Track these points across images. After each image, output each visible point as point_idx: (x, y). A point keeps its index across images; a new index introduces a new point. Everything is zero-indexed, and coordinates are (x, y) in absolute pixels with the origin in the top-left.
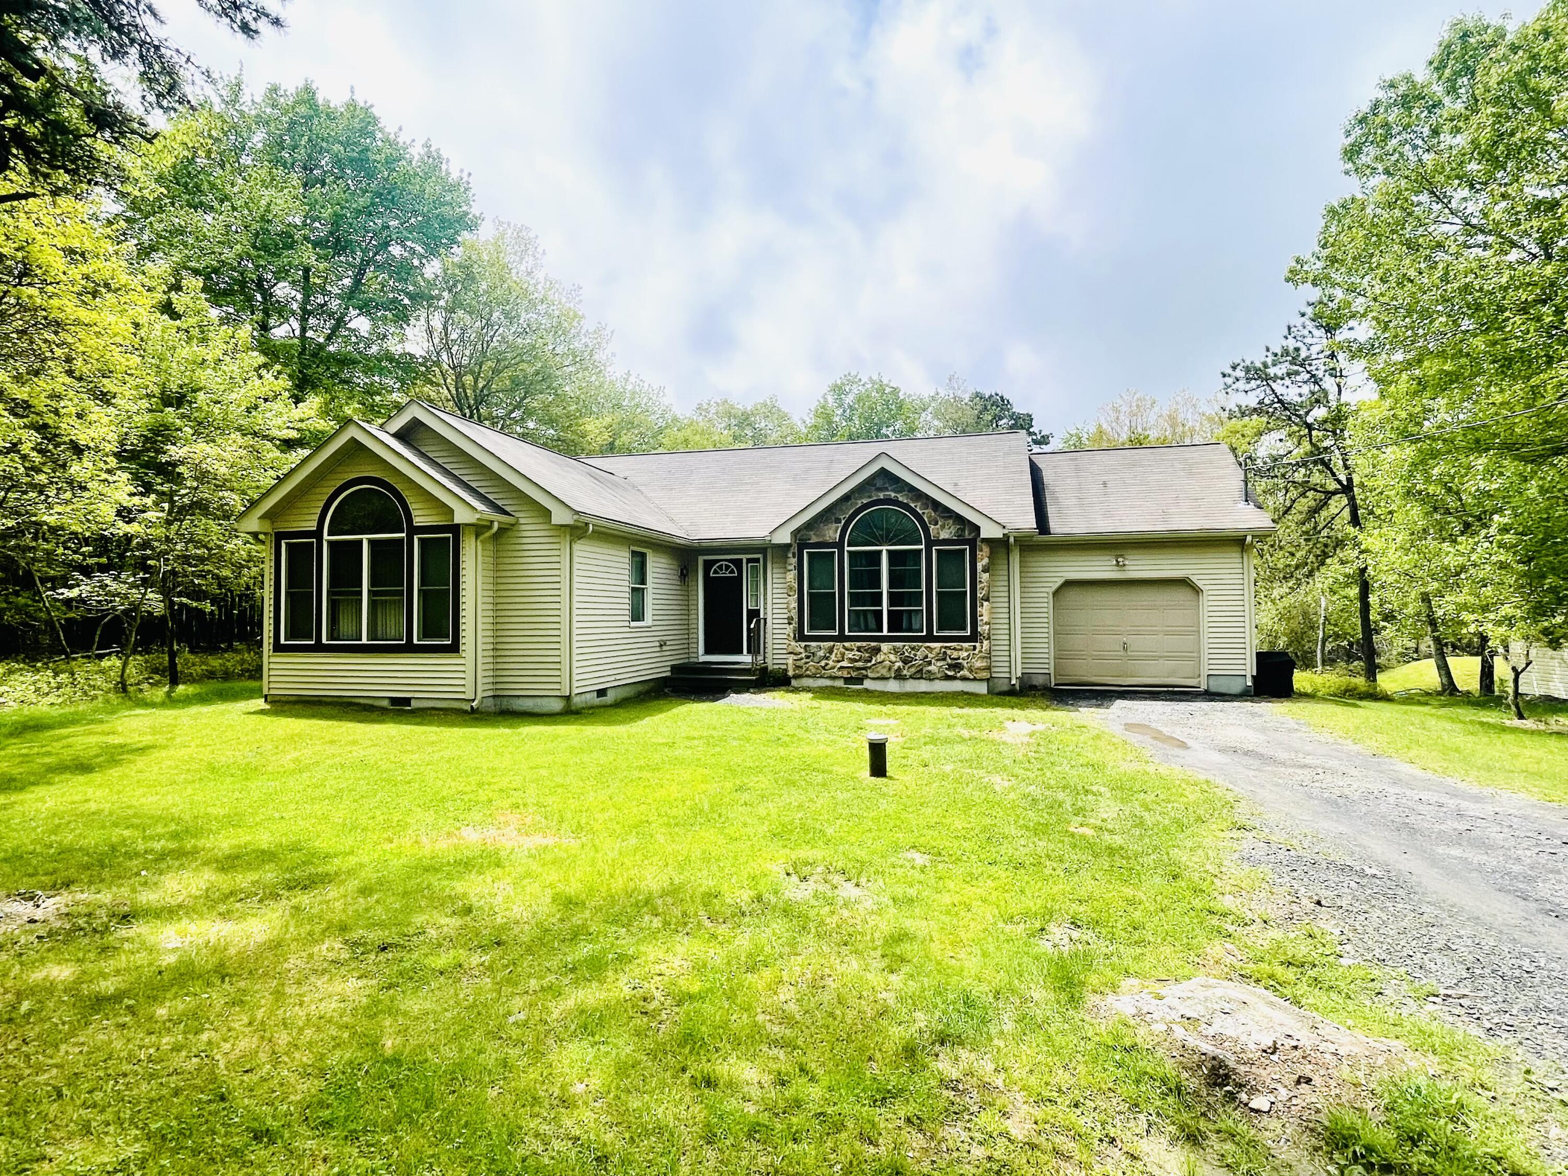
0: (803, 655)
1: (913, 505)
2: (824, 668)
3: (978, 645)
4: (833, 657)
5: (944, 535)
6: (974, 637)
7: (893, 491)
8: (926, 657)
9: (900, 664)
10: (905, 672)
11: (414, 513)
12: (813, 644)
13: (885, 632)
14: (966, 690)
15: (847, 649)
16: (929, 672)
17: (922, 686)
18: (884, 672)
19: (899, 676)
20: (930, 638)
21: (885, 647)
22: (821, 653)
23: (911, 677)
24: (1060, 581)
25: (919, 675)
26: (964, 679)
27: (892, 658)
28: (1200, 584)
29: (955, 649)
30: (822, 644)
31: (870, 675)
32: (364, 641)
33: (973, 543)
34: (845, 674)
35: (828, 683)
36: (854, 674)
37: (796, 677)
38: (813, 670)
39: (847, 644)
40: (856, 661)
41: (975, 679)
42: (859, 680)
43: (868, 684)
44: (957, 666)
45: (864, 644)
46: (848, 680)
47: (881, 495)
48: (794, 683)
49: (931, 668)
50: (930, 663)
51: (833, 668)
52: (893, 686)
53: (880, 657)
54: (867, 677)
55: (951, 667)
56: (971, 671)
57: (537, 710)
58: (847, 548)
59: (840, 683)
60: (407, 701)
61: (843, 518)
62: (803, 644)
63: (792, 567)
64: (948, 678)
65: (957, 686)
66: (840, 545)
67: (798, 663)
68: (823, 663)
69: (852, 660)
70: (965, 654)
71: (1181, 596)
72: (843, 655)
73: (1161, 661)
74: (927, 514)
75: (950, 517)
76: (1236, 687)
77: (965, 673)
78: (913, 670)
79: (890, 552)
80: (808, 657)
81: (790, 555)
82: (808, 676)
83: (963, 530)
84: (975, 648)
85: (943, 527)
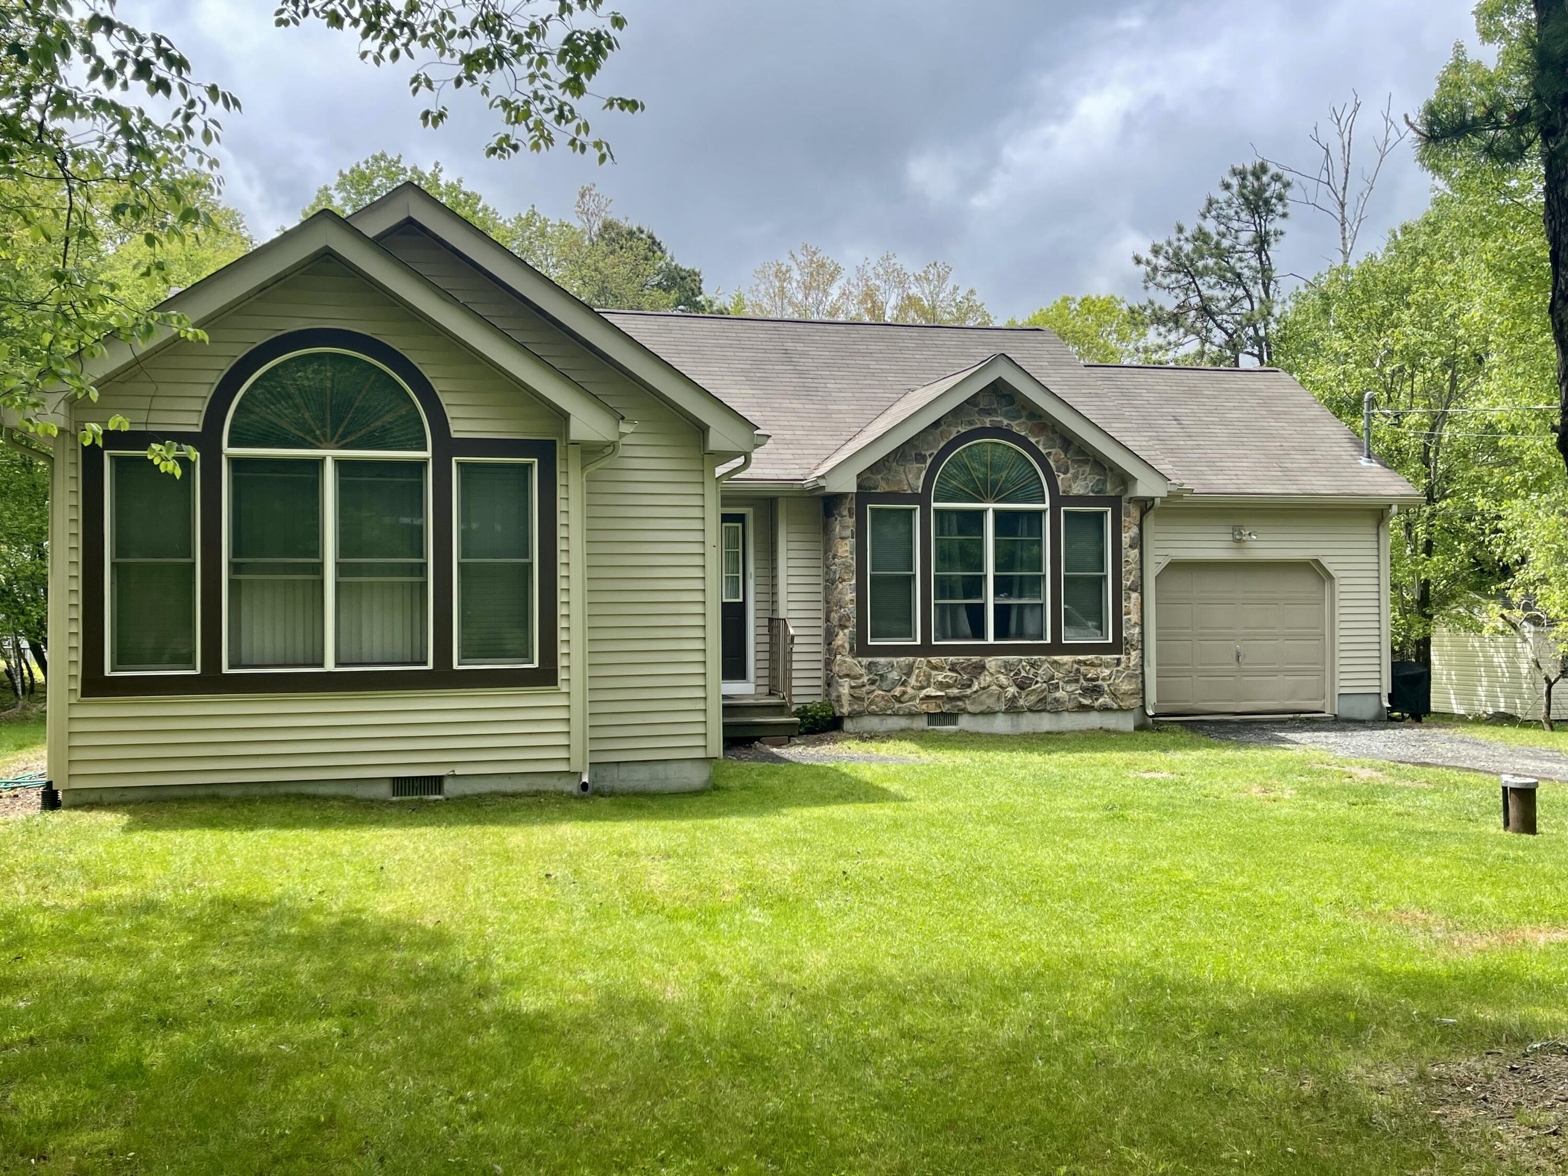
0: (865, 679)
1: (1033, 440)
2: (898, 700)
3: (1123, 657)
4: (913, 681)
5: (1078, 489)
6: (1118, 646)
7: (1006, 415)
8: (1052, 678)
9: (1012, 690)
10: (1021, 702)
11: (450, 413)
12: (882, 660)
13: (991, 639)
14: (1105, 726)
15: (935, 668)
16: (1056, 700)
17: (1046, 723)
18: (991, 702)
19: (1013, 709)
20: (1057, 647)
21: (992, 662)
22: (894, 675)
23: (1030, 710)
24: (1165, 562)
25: (1041, 707)
26: (1105, 709)
27: (1003, 679)
28: (1330, 568)
29: (1092, 665)
30: (895, 660)
31: (970, 708)
32: (330, 665)
33: (1116, 503)
34: (933, 709)
35: (903, 723)
36: (946, 708)
37: (852, 716)
38: (882, 704)
39: (934, 660)
40: (949, 686)
41: (1121, 709)
42: (950, 717)
43: (964, 723)
44: (1095, 691)
45: (961, 659)
46: (933, 718)
47: (988, 422)
48: (848, 725)
49: (1060, 694)
50: (1057, 687)
51: (912, 698)
52: (1001, 724)
53: (985, 679)
54: (964, 711)
55: (1086, 691)
56: (1114, 695)
57: (654, 787)
58: (934, 505)
59: (921, 723)
60: (435, 783)
61: (931, 452)
62: (865, 661)
63: (848, 533)
64: (1083, 709)
65: (1094, 720)
66: (923, 499)
67: (858, 693)
68: (897, 691)
69: (942, 686)
70: (1107, 672)
71: (1304, 585)
72: (928, 677)
73: (1281, 676)
74: (1055, 455)
75: (1086, 462)
76: (1368, 709)
77: (1104, 700)
78: (1033, 698)
79: (997, 513)
80: (873, 682)
81: (846, 513)
82: (873, 714)
83: (1104, 482)
84: (1119, 662)
85: (1075, 477)
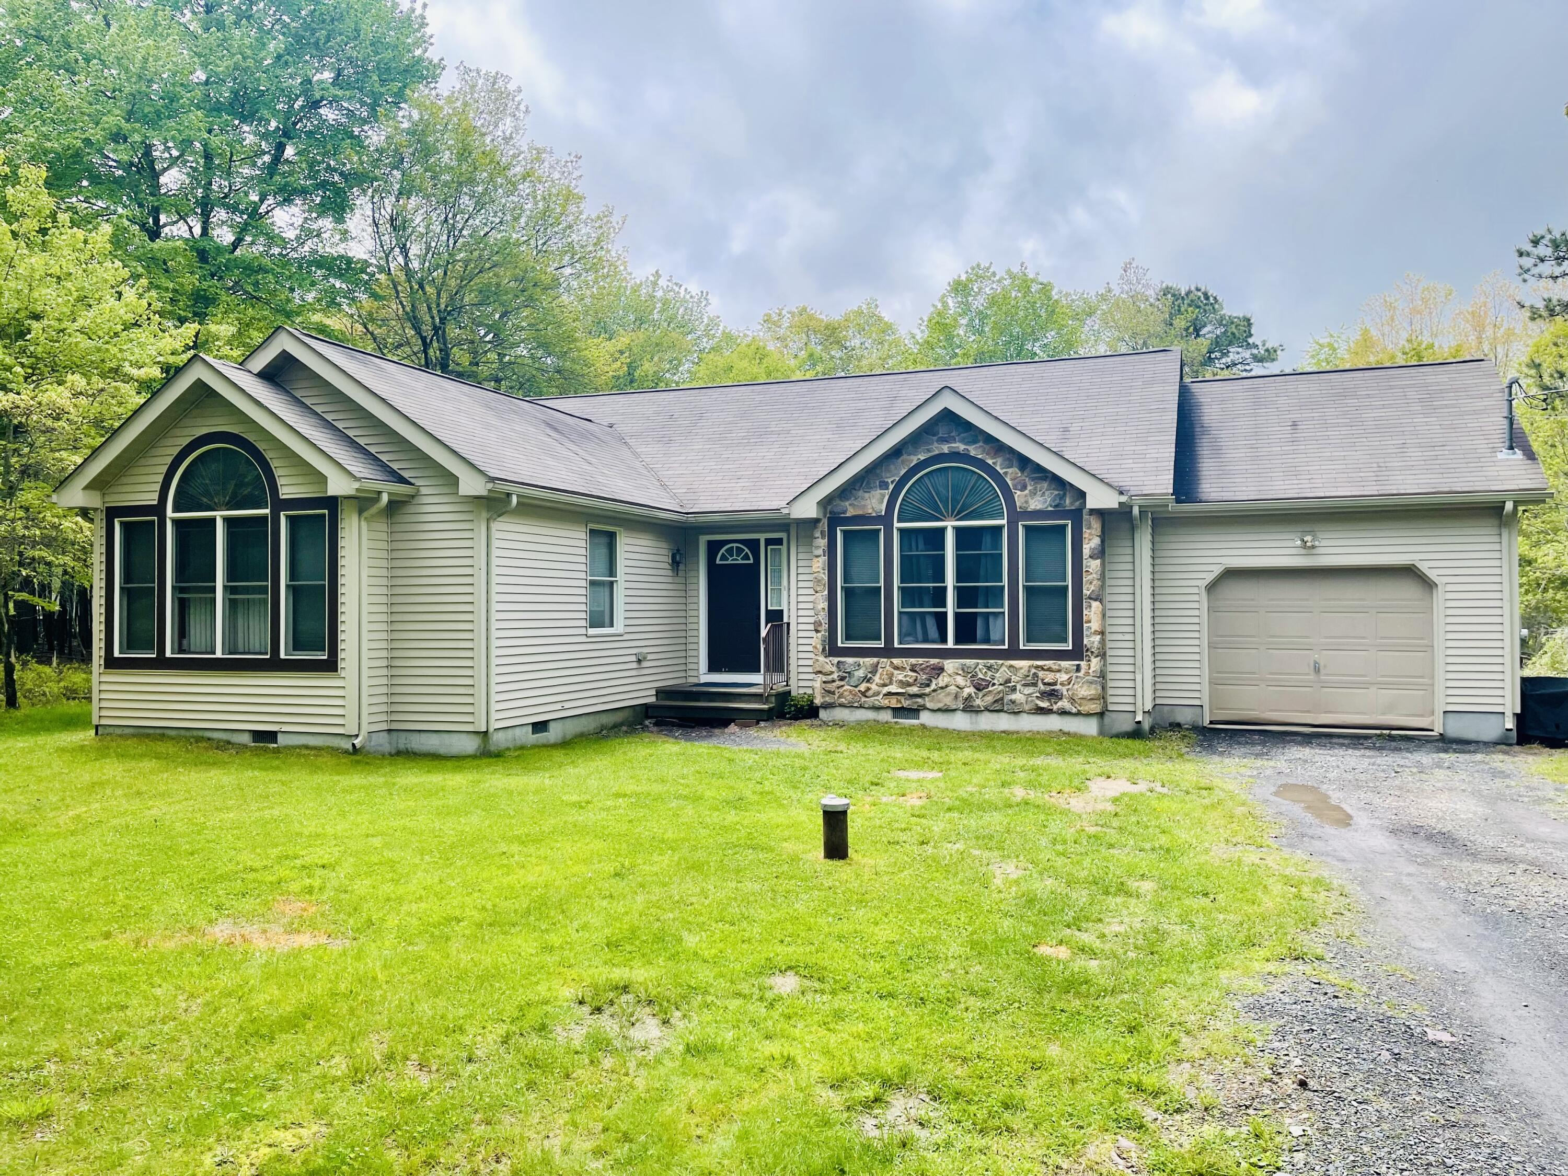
0: (835, 676)
1: (990, 462)
2: (864, 694)
3: (1083, 664)
4: (877, 679)
5: (1036, 504)
6: (1078, 652)
7: (962, 441)
8: (1009, 681)
9: (970, 690)
10: (978, 702)
11: (280, 482)
12: (850, 660)
13: (950, 644)
14: (1066, 729)
15: (897, 668)
16: (1013, 702)
17: (1003, 722)
18: (948, 701)
19: (969, 708)
20: (1014, 653)
21: (950, 665)
22: (860, 673)
23: (987, 709)
24: (1217, 570)
25: (998, 707)
26: (1064, 713)
27: (960, 680)
28: (1432, 575)
29: (1050, 670)
30: (861, 660)
31: (928, 705)
32: (219, 654)
33: (1077, 516)
34: (894, 703)
35: (871, 715)
36: (906, 703)
37: (828, 706)
38: (850, 698)
39: (896, 661)
40: (909, 685)
41: (1079, 714)
42: (913, 712)
43: (925, 718)
44: (1052, 694)
45: (921, 661)
46: (898, 712)
47: (945, 449)
48: (823, 714)
49: (1016, 696)
50: (1014, 689)
51: (878, 693)
52: (960, 721)
53: (942, 680)
54: (924, 708)
55: (1044, 695)
56: (1072, 700)
57: (442, 751)
58: (897, 525)
59: (886, 716)
60: (271, 736)
61: (892, 479)
62: (836, 660)
63: (820, 552)
64: (1041, 711)
65: (1053, 723)
66: (886, 520)
67: (831, 687)
68: (863, 687)
69: (903, 684)
70: (1064, 677)
71: (1406, 591)
72: (891, 676)
73: (1373, 689)
74: (1011, 474)
75: (1044, 479)
76: (1490, 730)
77: (1064, 704)
78: (990, 699)
79: (958, 531)
80: (842, 679)
81: (818, 534)
82: (842, 705)
83: (1062, 497)
84: (1078, 669)
85: (1033, 493)
